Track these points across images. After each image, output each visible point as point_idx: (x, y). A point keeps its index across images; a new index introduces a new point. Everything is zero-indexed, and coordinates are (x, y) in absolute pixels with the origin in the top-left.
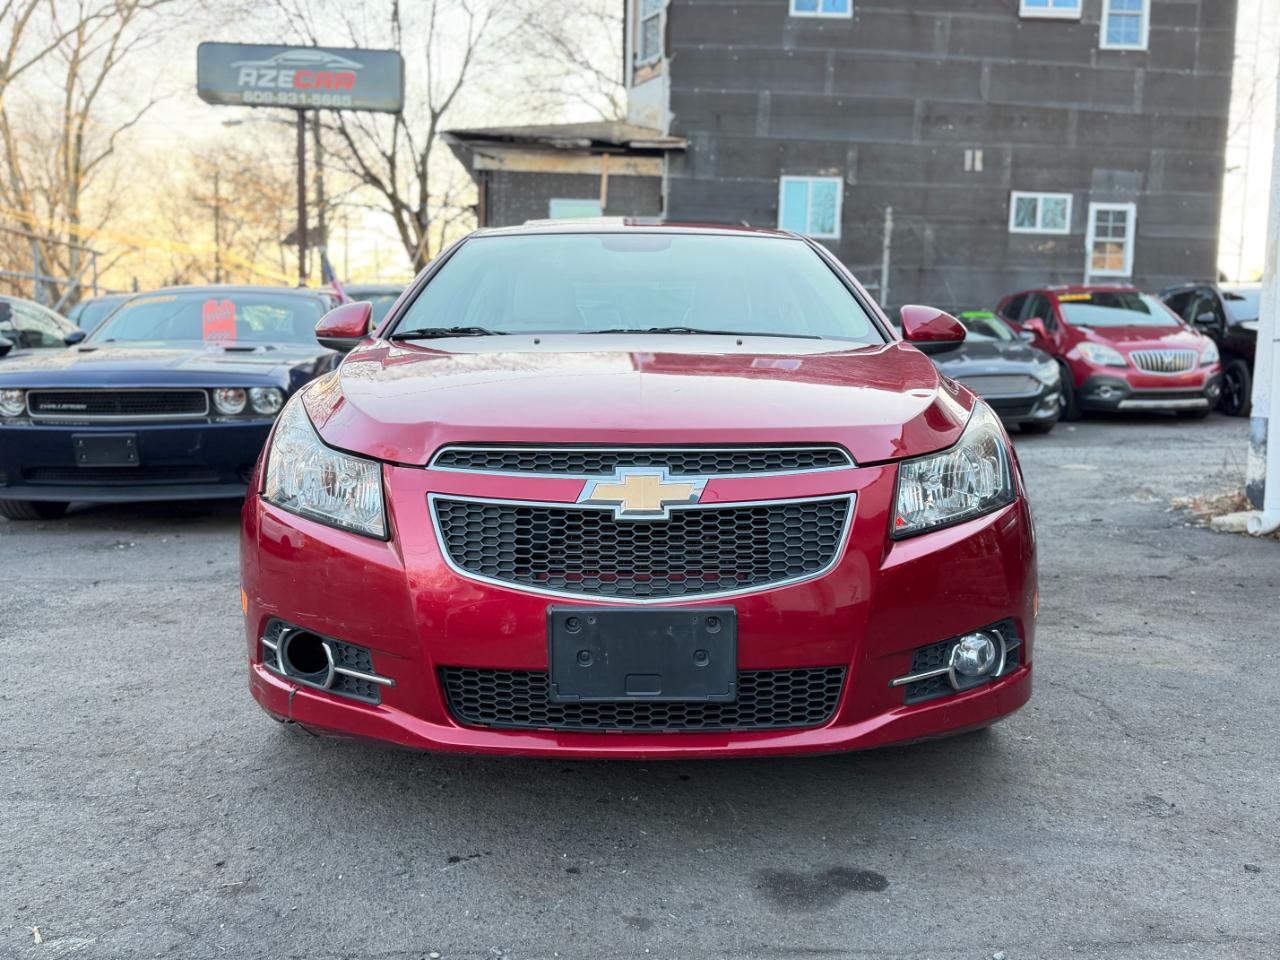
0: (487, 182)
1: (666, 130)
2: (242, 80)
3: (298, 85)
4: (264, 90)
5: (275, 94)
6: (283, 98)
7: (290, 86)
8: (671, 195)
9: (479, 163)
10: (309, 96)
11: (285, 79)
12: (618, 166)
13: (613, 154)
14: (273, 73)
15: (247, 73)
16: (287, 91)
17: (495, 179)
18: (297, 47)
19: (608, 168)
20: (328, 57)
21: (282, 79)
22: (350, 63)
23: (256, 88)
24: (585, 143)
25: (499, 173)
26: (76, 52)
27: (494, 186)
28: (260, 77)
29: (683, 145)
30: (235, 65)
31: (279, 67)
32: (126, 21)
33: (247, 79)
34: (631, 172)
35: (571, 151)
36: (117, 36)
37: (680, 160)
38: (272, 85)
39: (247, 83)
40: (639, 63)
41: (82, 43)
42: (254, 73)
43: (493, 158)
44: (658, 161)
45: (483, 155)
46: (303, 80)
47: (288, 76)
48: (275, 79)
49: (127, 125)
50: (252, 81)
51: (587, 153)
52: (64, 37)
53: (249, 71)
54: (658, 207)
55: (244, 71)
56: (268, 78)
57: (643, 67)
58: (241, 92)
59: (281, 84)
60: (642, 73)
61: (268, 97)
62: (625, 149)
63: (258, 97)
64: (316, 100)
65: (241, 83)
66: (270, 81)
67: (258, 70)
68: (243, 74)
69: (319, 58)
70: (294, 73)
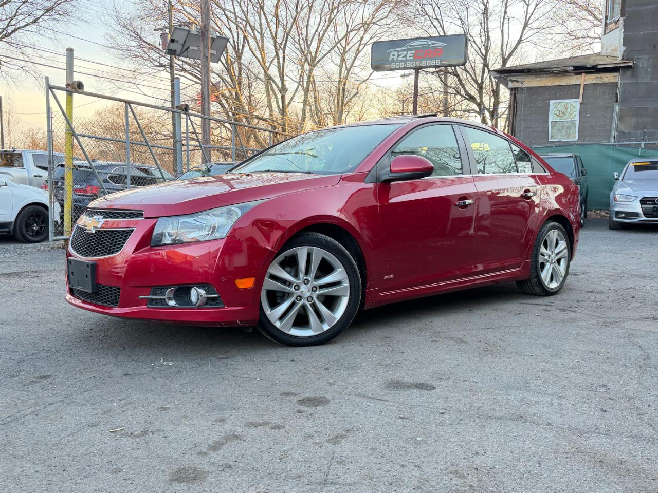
0: (515, 94)
1: (621, 57)
2: (391, 57)
3: (416, 57)
4: (400, 61)
5: (405, 63)
6: (409, 64)
7: (412, 58)
8: (622, 92)
9: (511, 85)
10: (421, 62)
11: (410, 54)
12: (591, 79)
13: (587, 73)
14: (405, 53)
15: (393, 55)
16: (410, 61)
17: (519, 92)
18: (417, 39)
19: (585, 81)
20: (430, 42)
21: (409, 55)
22: (441, 44)
23: (397, 61)
24: (571, 68)
25: (522, 88)
26: (344, 48)
27: (519, 96)
28: (399, 55)
29: (630, 64)
30: (388, 51)
31: (407, 50)
32: (366, 31)
33: (393, 57)
34: (599, 81)
35: (562, 73)
36: (362, 38)
37: (629, 72)
39: (393, 59)
40: (608, 21)
41: (347, 43)
42: (396, 54)
43: (518, 82)
44: (616, 74)
45: (512, 81)
46: (418, 55)
47: (411, 54)
48: (405, 56)
49: (365, 81)
50: (395, 58)
51: (572, 74)
52: (339, 41)
53: (393, 53)
54: (615, 99)
55: (392, 54)
57: (611, 23)
58: (390, 64)
59: (408, 58)
60: (610, 26)
61: (402, 65)
62: (595, 70)
63: (398, 65)
64: (424, 63)
65: (390, 60)
66: (403, 57)
67: (398, 52)
68: (391, 55)
69: (426, 43)
70: (414, 52)
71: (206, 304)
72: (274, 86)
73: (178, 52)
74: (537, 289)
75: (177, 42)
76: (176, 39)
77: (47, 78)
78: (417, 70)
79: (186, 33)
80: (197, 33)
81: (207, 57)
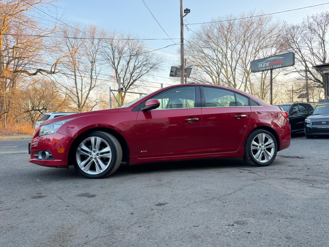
2: (259, 66)
4: (264, 67)
5: (266, 68)
6: (268, 68)
7: (269, 65)
9: (324, 72)
10: (272, 67)
14: (265, 64)
15: (260, 65)
20: (276, 58)
21: (267, 64)
22: (281, 58)
23: (262, 67)
28: (263, 65)
31: (266, 62)
33: (260, 66)
38: (265, 66)
39: (260, 67)
43: (327, 70)
46: (271, 64)
47: (268, 64)
48: (266, 65)
50: (261, 66)
53: (260, 64)
56: (264, 65)
58: (259, 69)
59: (267, 65)
63: (262, 69)
64: (274, 67)
65: (259, 67)
66: (265, 65)
67: (262, 64)
68: (259, 65)
69: (274, 58)
70: (269, 63)
71: (49, 158)
72: (231, 84)
73: (174, 75)
74: (252, 163)
75: (173, 72)
76: (173, 71)
77: (110, 87)
78: (271, 70)
79: (176, 68)
80: (180, 68)
81: (183, 76)
